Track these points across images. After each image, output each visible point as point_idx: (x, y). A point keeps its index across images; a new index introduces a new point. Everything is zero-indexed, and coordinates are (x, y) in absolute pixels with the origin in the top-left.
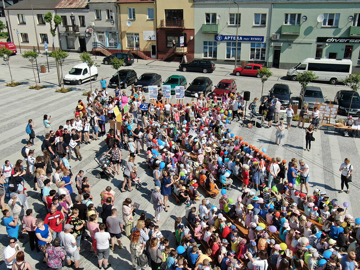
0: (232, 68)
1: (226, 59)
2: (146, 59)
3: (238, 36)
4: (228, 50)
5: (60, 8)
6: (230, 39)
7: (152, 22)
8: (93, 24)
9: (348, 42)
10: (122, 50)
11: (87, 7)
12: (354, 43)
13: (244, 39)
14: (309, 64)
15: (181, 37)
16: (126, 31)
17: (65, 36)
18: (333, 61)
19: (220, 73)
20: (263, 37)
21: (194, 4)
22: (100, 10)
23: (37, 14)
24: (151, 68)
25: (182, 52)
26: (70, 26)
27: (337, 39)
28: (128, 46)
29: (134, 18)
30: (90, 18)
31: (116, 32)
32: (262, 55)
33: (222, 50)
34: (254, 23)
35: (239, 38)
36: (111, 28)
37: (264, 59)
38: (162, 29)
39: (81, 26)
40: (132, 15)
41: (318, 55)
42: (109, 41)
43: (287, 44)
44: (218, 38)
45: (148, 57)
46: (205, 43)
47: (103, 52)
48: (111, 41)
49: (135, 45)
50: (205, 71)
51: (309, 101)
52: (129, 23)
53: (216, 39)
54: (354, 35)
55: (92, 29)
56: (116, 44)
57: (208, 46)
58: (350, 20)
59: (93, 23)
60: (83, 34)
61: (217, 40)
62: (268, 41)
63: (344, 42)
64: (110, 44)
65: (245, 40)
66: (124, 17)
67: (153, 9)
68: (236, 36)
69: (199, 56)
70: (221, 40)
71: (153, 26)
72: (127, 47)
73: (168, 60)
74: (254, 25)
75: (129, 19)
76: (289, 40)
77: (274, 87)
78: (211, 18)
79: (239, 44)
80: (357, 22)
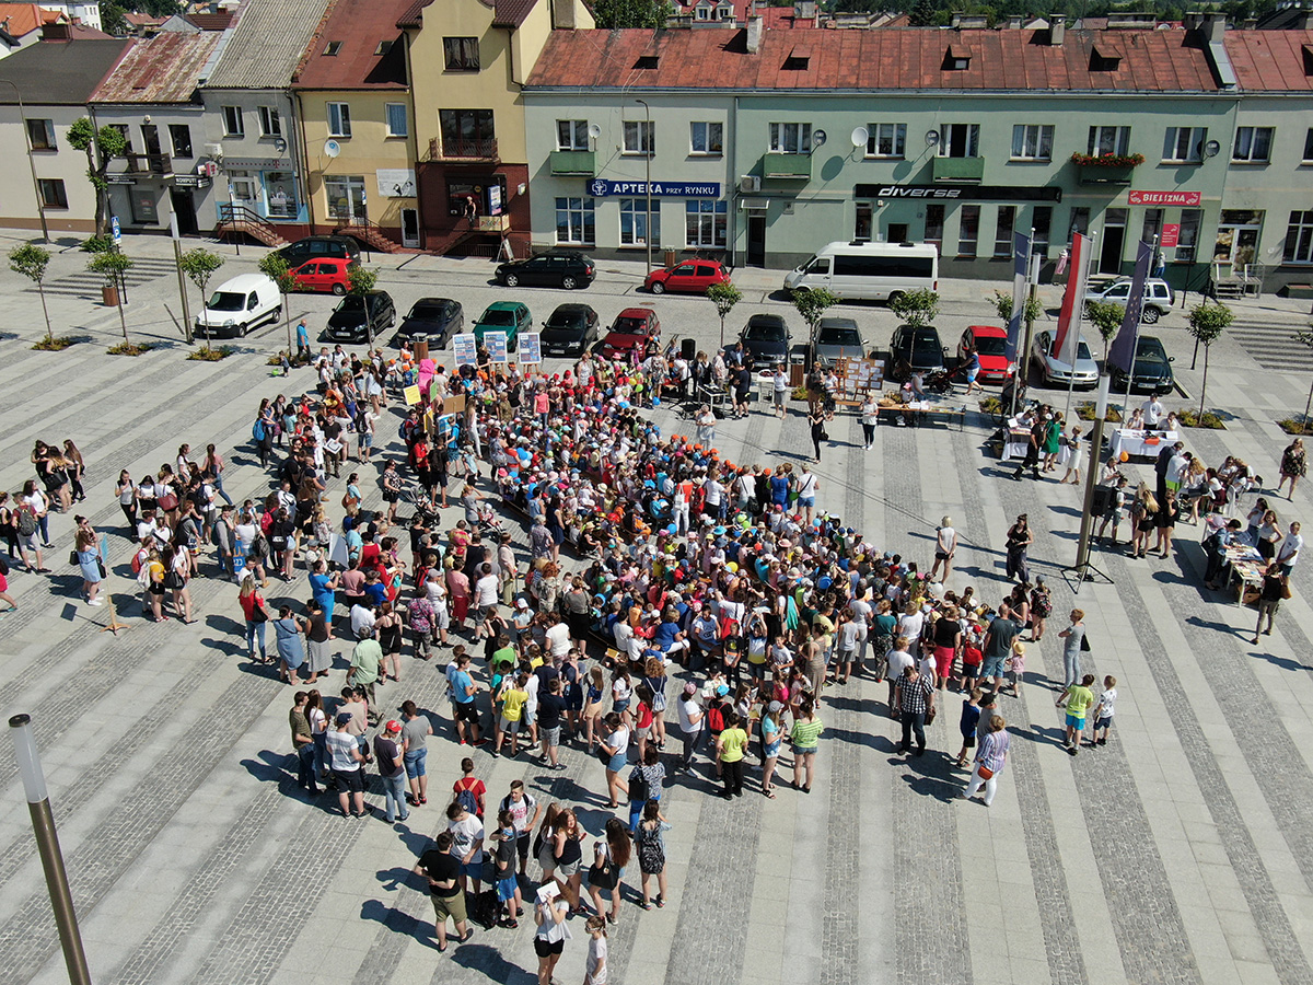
0: (639, 270)
1: (621, 245)
2: (390, 252)
3: (652, 183)
4: (626, 220)
5: (107, 100)
6: (629, 192)
7: (402, 145)
8: (219, 151)
9: (930, 195)
10: (313, 227)
11: (197, 98)
12: (945, 197)
13: (668, 190)
14: (836, 257)
15: (492, 189)
16: (323, 171)
17: (124, 188)
18: (894, 250)
19: (609, 288)
20: (717, 186)
21: (522, 96)
22: (239, 109)
23: (28, 120)
24: (414, 280)
25: (498, 228)
26: (143, 156)
27: (905, 188)
28: (330, 213)
29: (347, 130)
30: (208, 131)
31: (292, 173)
32: (717, 233)
33: (608, 221)
34: (691, 147)
35: (654, 188)
36: (276, 160)
37: (725, 244)
38: (433, 165)
39: (177, 157)
40: (341, 123)
41: (863, 231)
42: (269, 199)
43: (780, 202)
44: (596, 189)
45: (395, 243)
46: (561, 203)
47: (254, 234)
48: (276, 201)
49: (352, 211)
50: (569, 282)
51: (830, 354)
52: (332, 146)
53: (589, 191)
54: (945, 179)
55: (216, 166)
56: (292, 208)
57: (569, 210)
58: (932, 142)
59: (219, 145)
60: (184, 180)
61: (594, 194)
62: (730, 196)
63: (922, 197)
64: (273, 209)
65: (669, 194)
66: (317, 130)
67: (404, 107)
68: (645, 183)
69: (545, 238)
70: (605, 195)
71: (406, 157)
72: (327, 216)
73: (457, 252)
74: (692, 152)
75: (330, 135)
76: (784, 191)
77: (749, 323)
78: (573, 135)
79: (656, 207)
80: (948, 146)
